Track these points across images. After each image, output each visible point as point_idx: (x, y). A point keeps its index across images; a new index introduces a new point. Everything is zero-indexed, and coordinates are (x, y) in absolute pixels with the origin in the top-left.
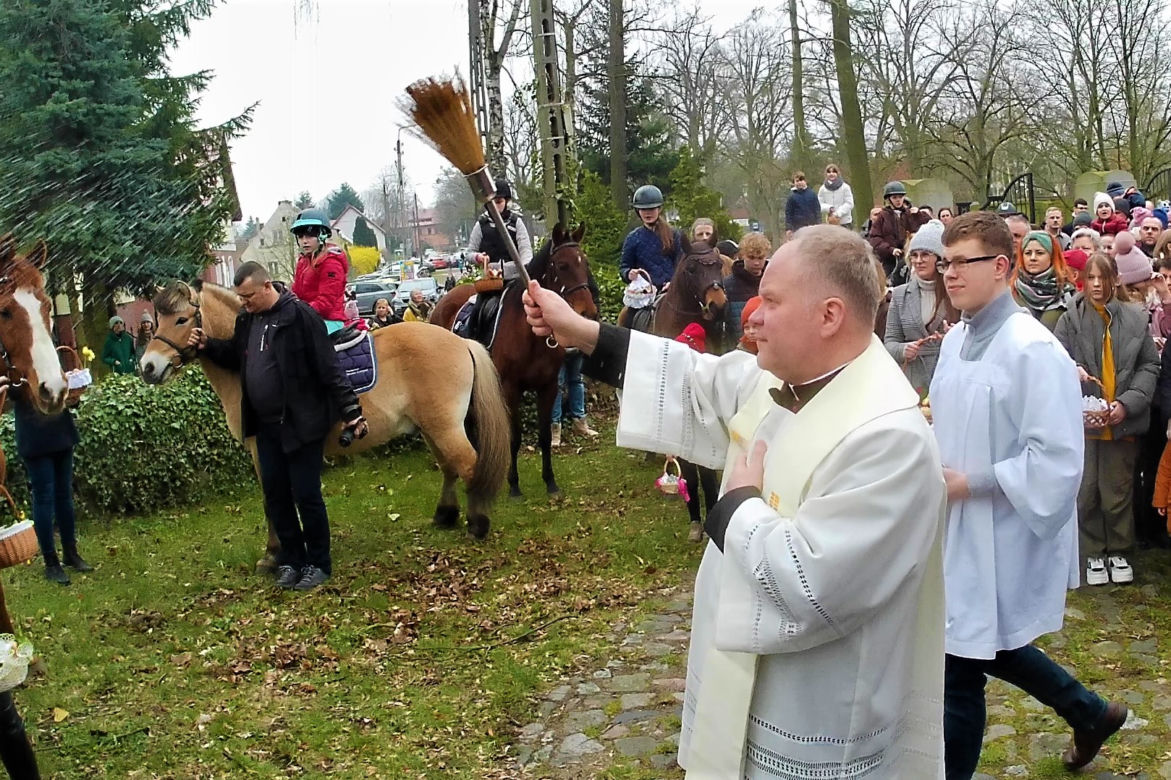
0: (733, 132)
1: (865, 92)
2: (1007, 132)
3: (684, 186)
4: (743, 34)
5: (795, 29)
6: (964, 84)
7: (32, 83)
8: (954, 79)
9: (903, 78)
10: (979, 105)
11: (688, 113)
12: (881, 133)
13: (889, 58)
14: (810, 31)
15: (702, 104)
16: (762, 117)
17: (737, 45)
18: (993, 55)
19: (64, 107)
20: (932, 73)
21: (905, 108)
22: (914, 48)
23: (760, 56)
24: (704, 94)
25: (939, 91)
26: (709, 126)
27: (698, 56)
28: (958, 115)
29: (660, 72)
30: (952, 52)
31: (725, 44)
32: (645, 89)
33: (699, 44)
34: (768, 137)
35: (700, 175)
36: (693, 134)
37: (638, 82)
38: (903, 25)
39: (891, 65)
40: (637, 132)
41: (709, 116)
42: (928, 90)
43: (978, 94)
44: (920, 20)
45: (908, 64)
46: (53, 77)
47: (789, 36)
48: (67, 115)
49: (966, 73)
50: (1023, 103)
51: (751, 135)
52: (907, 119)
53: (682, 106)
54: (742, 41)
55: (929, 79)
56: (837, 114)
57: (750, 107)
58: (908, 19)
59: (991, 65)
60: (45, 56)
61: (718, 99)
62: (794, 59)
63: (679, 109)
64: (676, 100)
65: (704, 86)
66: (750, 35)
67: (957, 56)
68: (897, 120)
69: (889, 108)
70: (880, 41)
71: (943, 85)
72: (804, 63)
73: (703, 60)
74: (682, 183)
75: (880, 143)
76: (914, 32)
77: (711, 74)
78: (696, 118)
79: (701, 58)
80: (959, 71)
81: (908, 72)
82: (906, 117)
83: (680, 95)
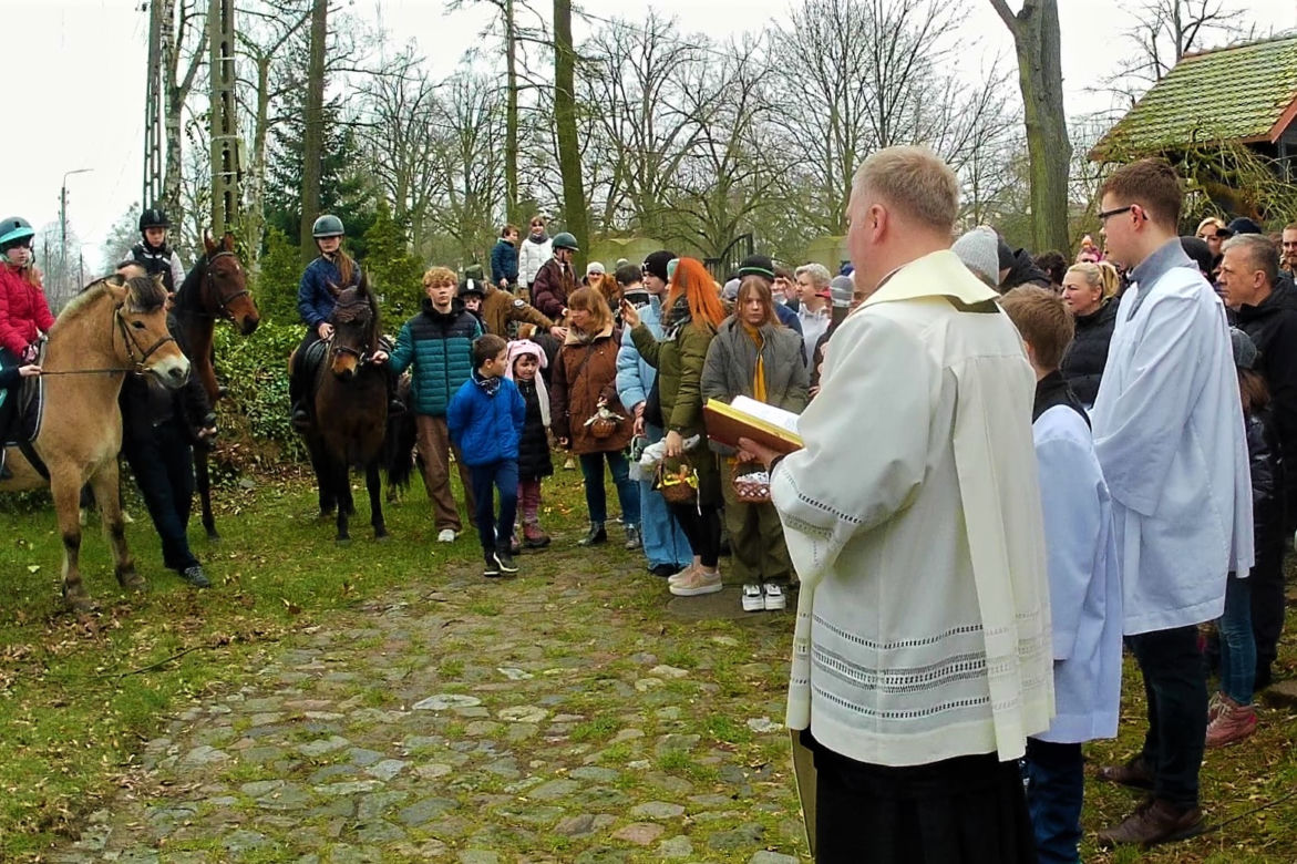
0: (447, 197)
2: (751, 202)
3: (381, 248)
4: (464, 83)
5: (512, 74)
6: (707, 147)
8: (697, 142)
9: (640, 138)
10: (721, 170)
11: (396, 170)
12: (610, 201)
13: (625, 115)
14: (529, 77)
15: (413, 162)
16: (479, 178)
17: (457, 96)
18: (740, 114)
20: (673, 136)
21: (640, 171)
22: (654, 105)
24: (416, 150)
25: (680, 155)
26: (420, 188)
27: (412, 106)
28: (697, 181)
30: (696, 111)
31: (443, 94)
32: (347, 140)
33: (412, 91)
34: (486, 203)
36: (401, 196)
37: (338, 131)
38: (643, 79)
40: (333, 187)
41: (420, 177)
42: (667, 155)
43: (721, 158)
44: (663, 75)
45: (646, 123)
47: (504, 81)
49: (708, 134)
50: (772, 170)
51: (467, 200)
52: (642, 184)
53: (390, 163)
54: (463, 91)
55: (669, 142)
57: (467, 167)
58: (649, 73)
59: (737, 126)
61: (431, 157)
62: (509, 108)
63: (387, 167)
64: (384, 156)
65: (415, 141)
66: (472, 86)
67: (700, 117)
68: (631, 185)
69: (621, 172)
70: (616, 97)
71: (686, 148)
72: (521, 113)
73: (416, 111)
74: (379, 244)
75: (609, 212)
76: (655, 87)
77: (424, 128)
78: (404, 176)
79: (414, 109)
80: (702, 134)
81: (646, 132)
82: (641, 181)
83: (388, 150)
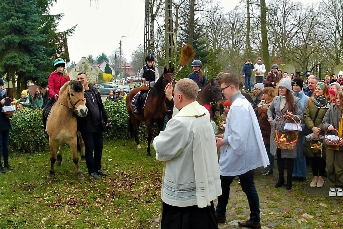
0: (227, 45)
1: (269, 35)
2: (314, 51)
3: (210, 61)
4: (232, 14)
5: (249, 13)
6: (301, 34)
7: (5, 13)
8: (298, 33)
9: (282, 31)
10: (305, 41)
11: (213, 38)
12: (273, 49)
13: (278, 25)
14: (253, 14)
15: (218, 36)
16: (237, 41)
17: (230, 18)
18: (311, 26)
19: (15, 21)
20: (291, 31)
21: (282, 41)
22: (286, 22)
23: (237, 21)
24: (219, 33)
25: (293, 36)
26: (219, 43)
27: (218, 20)
28: (299, 44)
29: (205, 24)
30: (298, 24)
31: (226, 17)
32: (200, 30)
33: (218, 16)
34: (238, 47)
35: (216, 58)
36: (214, 45)
37: (198, 27)
38: (283, 14)
39: (278, 27)
40: (196, 43)
41: (220, 40)
42: (289, 36)
43: (305, 38)
44: (288, 13)
45: (284, 27)
46: (12, 12)
47: (246, 15)
48: (16, 24)
49: (302, 31)
50: (319, 41)
51: (232, 47)
52: (282, 44)
53: (211, 36)
54: (232, 16)
55: (290, 32)
56: (260, 41)
57: (233, 38)
58: (285, 13)
59: (310, 29)
60: (10, 5)
61: (223, 34)
62: (248, 23)
63: (211, 37)
64: (210, 34)
65: (219, 30)
66: (234, 15)
67: (299, 25)
68: (279, 44)
69: (277, 40)
70: (275, 19)
71: (294, 34)
72: (251, 25)
73: (219, 22)
74: (210, 60)
75: (273, 52)
76: (286, 17)
77: (221, 26)
78: (216, 40)
80: (300, 30)
81: (284, 30)
83: (211, 32)
